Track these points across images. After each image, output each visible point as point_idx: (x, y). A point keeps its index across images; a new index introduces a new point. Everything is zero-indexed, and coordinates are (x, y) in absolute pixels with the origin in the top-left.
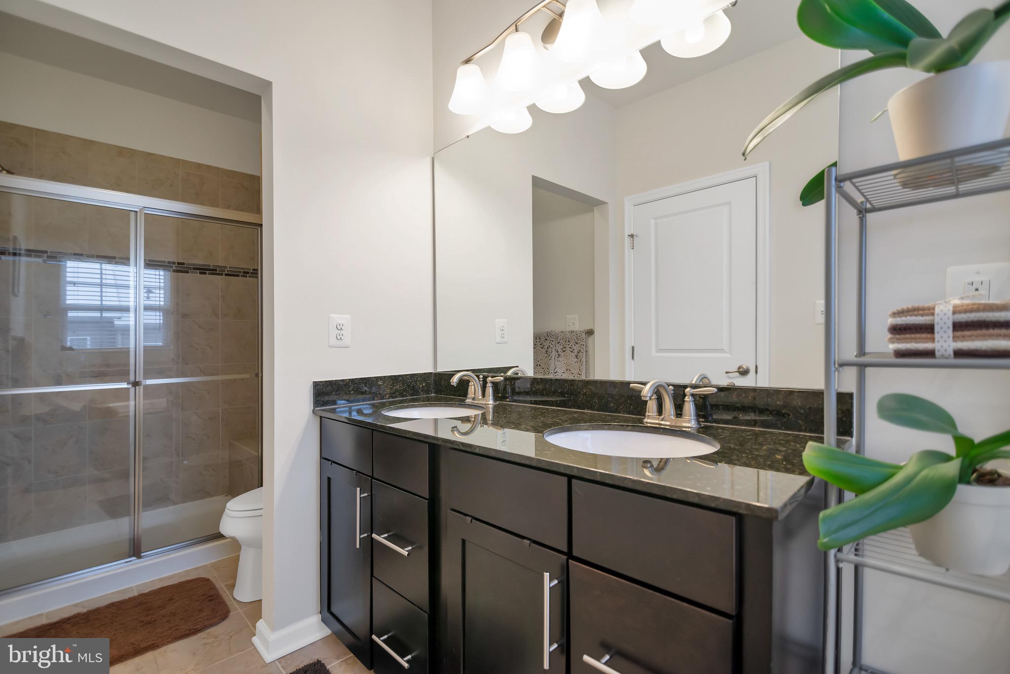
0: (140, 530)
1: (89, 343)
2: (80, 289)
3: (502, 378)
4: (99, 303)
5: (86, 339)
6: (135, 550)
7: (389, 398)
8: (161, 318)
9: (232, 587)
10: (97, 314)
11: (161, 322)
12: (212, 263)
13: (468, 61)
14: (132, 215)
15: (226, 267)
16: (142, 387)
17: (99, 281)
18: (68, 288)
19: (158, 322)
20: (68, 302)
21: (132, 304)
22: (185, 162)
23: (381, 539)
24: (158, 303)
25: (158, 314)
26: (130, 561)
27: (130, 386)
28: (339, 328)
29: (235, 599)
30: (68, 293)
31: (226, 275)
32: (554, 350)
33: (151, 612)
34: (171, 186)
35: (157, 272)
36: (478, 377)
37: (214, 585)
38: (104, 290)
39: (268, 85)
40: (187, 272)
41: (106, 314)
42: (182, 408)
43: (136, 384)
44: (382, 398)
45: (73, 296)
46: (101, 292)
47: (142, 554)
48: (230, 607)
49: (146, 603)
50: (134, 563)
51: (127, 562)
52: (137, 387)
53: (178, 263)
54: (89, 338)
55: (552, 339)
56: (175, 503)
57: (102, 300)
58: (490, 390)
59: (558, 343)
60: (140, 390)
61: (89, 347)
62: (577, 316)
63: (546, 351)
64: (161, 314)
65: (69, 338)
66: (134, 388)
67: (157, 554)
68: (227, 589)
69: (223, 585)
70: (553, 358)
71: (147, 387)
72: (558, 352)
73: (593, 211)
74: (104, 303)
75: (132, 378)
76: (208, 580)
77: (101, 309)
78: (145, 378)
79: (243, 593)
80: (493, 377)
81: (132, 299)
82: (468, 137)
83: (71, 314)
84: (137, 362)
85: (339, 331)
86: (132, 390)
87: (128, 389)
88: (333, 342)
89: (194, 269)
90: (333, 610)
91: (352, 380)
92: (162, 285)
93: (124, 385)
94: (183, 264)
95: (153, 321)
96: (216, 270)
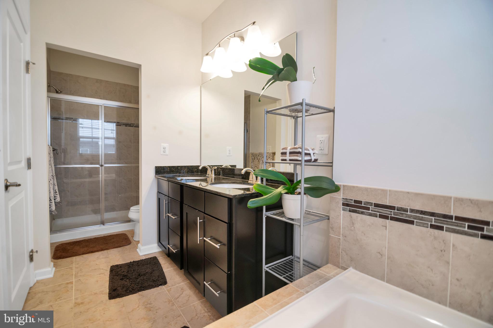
0: (104, 219)
1: (89, 151)
2: (84, 130)
3: (216, 168)
4: (91, 135)
5: (88, 150)
6: (103, 223)
7: (182, 174)
8: (114, 142)
9: (133, 237)
10: (91, 140)
11: (114, 143)
12: (129, 122)
13: (207, 54)
14: (100, 106)
15: (134, 124)
16: (104, 167)
17: (91, 126)
18: (80, 129)
19: (113, 143)
20: (80, 135)
21: (100, 136)
22: (120, 83)
23: (170, 215)
24: (113, 136)
25: (113, 140)
26: (101, 226)
27: (100, 166)
28: (164, 148)
29: (133, 240)
30: (80, 131)
31: (135, 127)
32: (261, 160)
33: (107, 241)
34: (115, 93)
35: (113, 124)
36: (210, 167)
37: (127, 235)
38: (93, 130)
39: (140, 66)
40: (121, 126)
41: (94, 140)
42: (119, 176)
43: (102, 166)
44: (180, 173)
45: (82, 132)
46: (92, 131)
47: (105, 224)
48: (132, 242)
49: (105, 238)
50: (102, 227)
51: (100, 226)
52: (102, 167)
53: (117, 122)
54: (89, 149)
55: (261, 156)
56: (117, 211)
57: (92, 134)
58: (213, 172)
59: (263, 157)
60: (103, 168)
61: (89, 153)
62: (271, 146)
63: (259, 161)
64: (114, 141)
65: (81, 149)
66: (101, 167)
67: (109, 224)
68: (132, 237)
69: (130, 236)
70: (261, 163)
71: (105, 167)
72: (263, 161)
73: (276, 102)
74: (93, 135)
75: (100, 164)
76: (126, 234)
77: (92, 138)
78: (105, 164)
79: (136, 239)
80: (214, 167)
81: (100, 134)
82: (211, 80)
83: (81, 140)
84: (102, 159)
85: (164, 150)
86: (101, 168)
87: (99, 167)
88: (162, 153)
89: (123, 124)
90: (161, 241)
91: (169, 167)
92: (115, 129)
93: (98, 166)
94: (119, 123)
95: (111, 143)
96: (131, 125)
